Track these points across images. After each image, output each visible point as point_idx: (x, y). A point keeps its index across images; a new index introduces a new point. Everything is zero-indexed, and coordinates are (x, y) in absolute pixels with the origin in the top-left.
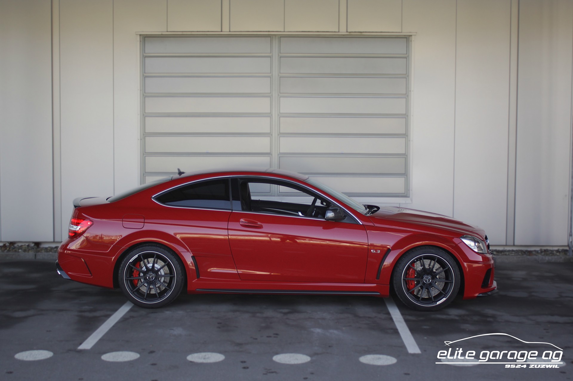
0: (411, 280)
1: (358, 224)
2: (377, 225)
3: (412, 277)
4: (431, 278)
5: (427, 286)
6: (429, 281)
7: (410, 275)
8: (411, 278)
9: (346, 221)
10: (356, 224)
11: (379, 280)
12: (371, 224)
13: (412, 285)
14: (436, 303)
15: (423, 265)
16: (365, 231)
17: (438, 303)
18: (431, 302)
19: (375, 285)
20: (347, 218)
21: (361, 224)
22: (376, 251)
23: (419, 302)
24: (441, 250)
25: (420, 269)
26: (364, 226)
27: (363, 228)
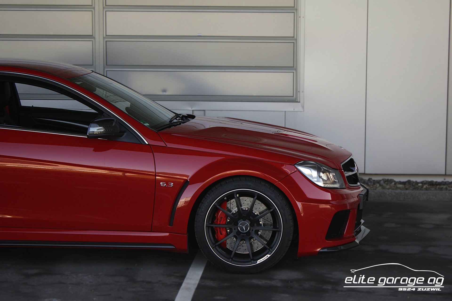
0: (220, 228)
1: (141, 144)
2: (169, 145)
3: (221, 222)
4: (250, 225)
5: (243, 236)
6: (246, 229)
7: (219, 220)
8: (220, 224)
9: (124, 139)
10: (140, 144)
11: (172, 227)
12: (162, 144)
13: (221, 234)
14: (255, 262)
15: (239, 205)
16: (152, 153)
17: (259, 262)
18: (250, 260)
19: (168, 234)
20: (125, 134)
21: (147, 143)
22: (167, 184)
23: (231, 260)
24: (263, 183)
25: (235, 211)
26: (151, 146)
27: (150, 149)
